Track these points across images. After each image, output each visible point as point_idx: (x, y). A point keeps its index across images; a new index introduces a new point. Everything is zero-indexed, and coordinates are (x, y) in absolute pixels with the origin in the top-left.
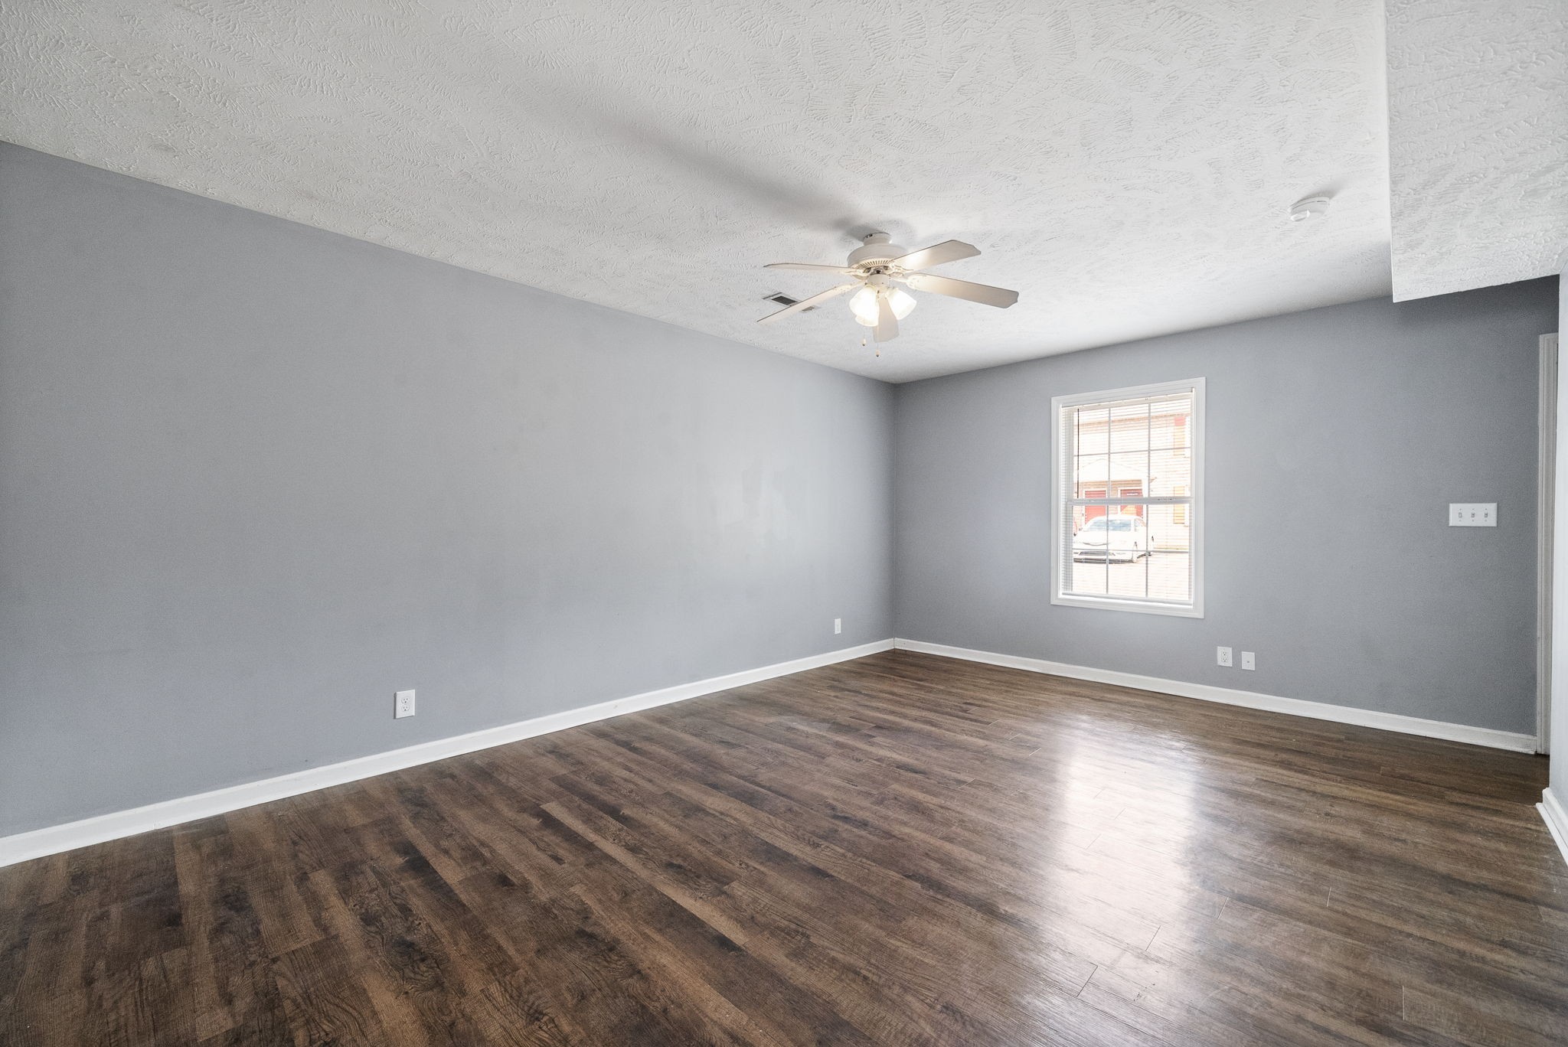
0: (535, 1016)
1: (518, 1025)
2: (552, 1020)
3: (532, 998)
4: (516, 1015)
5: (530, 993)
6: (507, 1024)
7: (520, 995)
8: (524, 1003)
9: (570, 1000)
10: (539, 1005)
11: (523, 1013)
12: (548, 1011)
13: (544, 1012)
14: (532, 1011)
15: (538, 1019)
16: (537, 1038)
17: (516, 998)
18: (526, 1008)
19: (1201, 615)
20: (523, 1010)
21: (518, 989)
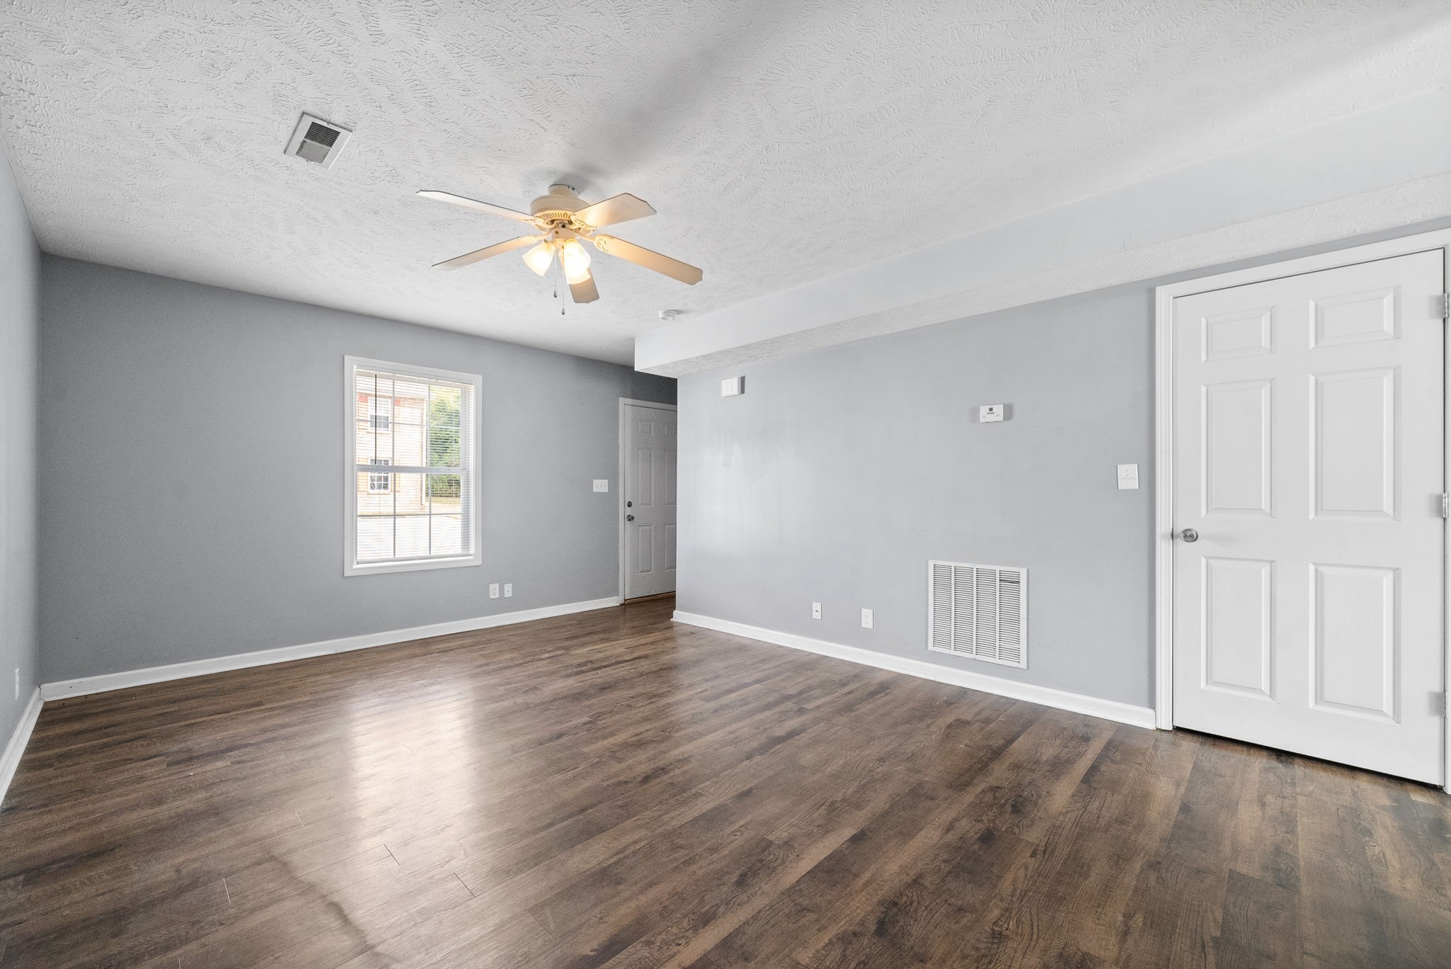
0: (998, 937)
1: (1015, 946)
2: (995, 924)
3: (982, 946)
4: (1006, 951)
5: (977, 949)
6: (1019, 952)
7: (984, 956)
8: (990, 949)
9: (967, 919)
10: (986, 938)
11: (1001, 946)
12: (988, 929)
13: (990, 931)
14: (995, 941)
15: (1000, 934)
16: (1018, 927)
17: (989, 958)
18: (995, 946)
19: (479, 563)
20: (998, 948)
21: (977, 960)
